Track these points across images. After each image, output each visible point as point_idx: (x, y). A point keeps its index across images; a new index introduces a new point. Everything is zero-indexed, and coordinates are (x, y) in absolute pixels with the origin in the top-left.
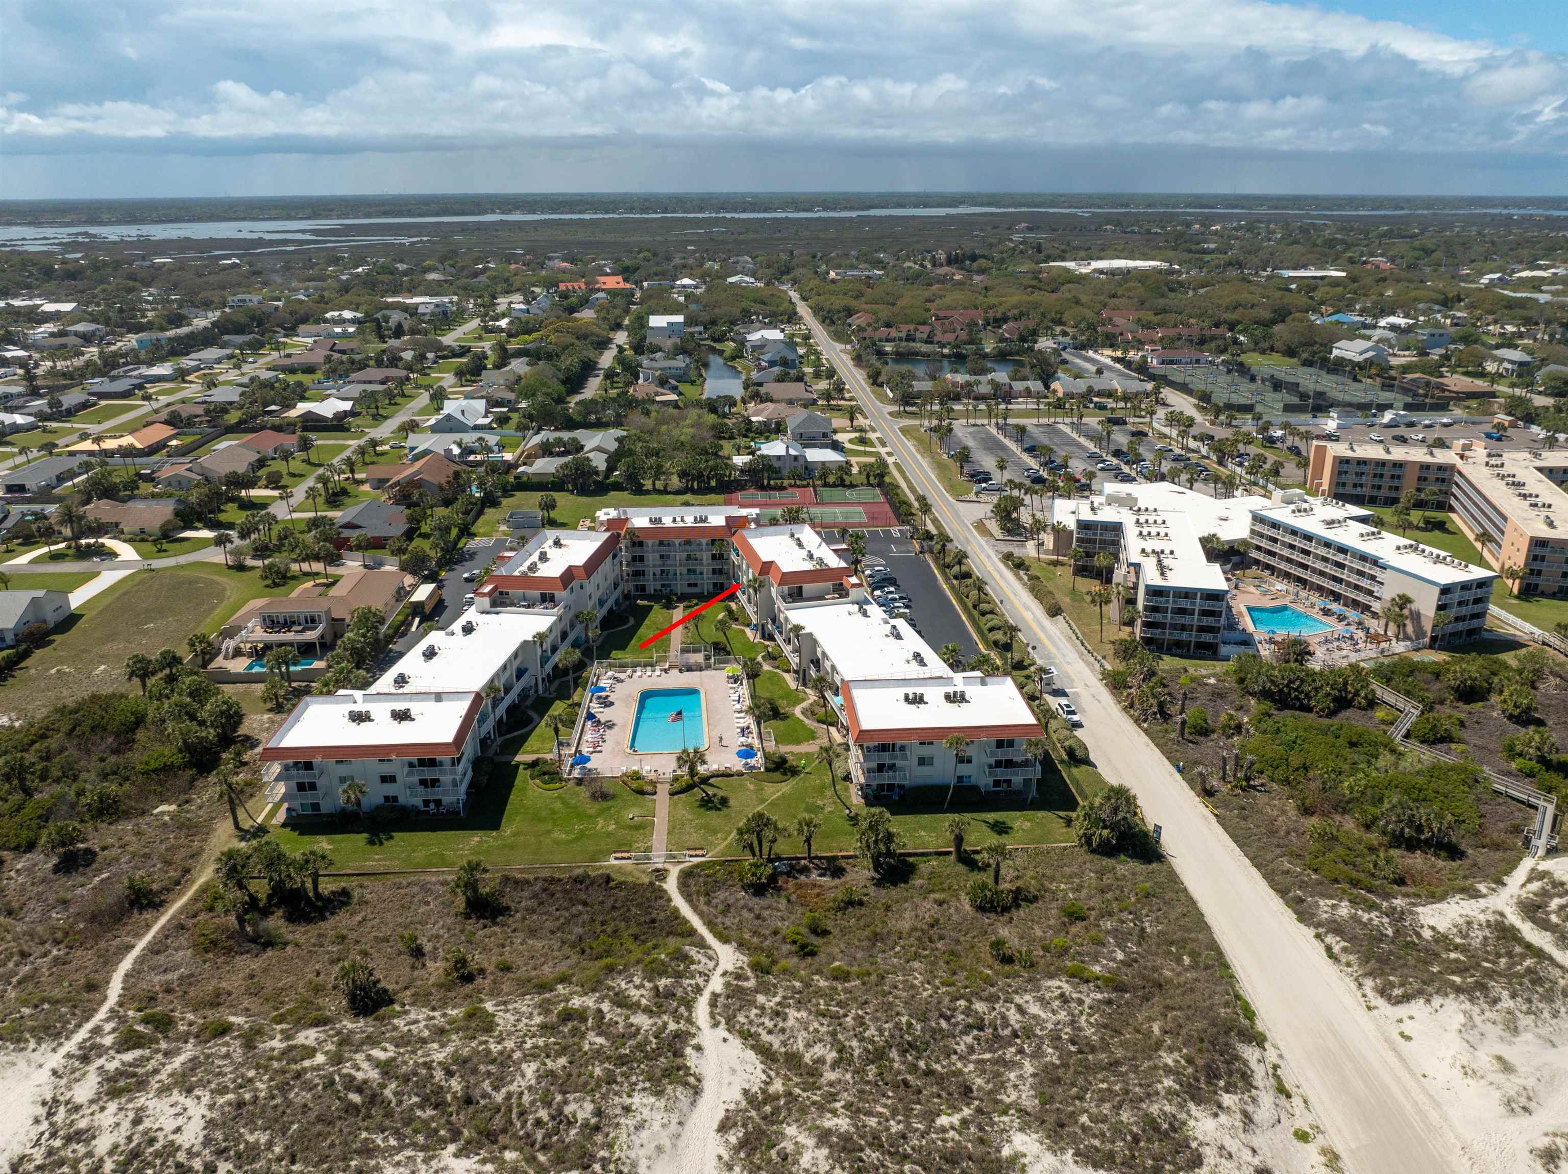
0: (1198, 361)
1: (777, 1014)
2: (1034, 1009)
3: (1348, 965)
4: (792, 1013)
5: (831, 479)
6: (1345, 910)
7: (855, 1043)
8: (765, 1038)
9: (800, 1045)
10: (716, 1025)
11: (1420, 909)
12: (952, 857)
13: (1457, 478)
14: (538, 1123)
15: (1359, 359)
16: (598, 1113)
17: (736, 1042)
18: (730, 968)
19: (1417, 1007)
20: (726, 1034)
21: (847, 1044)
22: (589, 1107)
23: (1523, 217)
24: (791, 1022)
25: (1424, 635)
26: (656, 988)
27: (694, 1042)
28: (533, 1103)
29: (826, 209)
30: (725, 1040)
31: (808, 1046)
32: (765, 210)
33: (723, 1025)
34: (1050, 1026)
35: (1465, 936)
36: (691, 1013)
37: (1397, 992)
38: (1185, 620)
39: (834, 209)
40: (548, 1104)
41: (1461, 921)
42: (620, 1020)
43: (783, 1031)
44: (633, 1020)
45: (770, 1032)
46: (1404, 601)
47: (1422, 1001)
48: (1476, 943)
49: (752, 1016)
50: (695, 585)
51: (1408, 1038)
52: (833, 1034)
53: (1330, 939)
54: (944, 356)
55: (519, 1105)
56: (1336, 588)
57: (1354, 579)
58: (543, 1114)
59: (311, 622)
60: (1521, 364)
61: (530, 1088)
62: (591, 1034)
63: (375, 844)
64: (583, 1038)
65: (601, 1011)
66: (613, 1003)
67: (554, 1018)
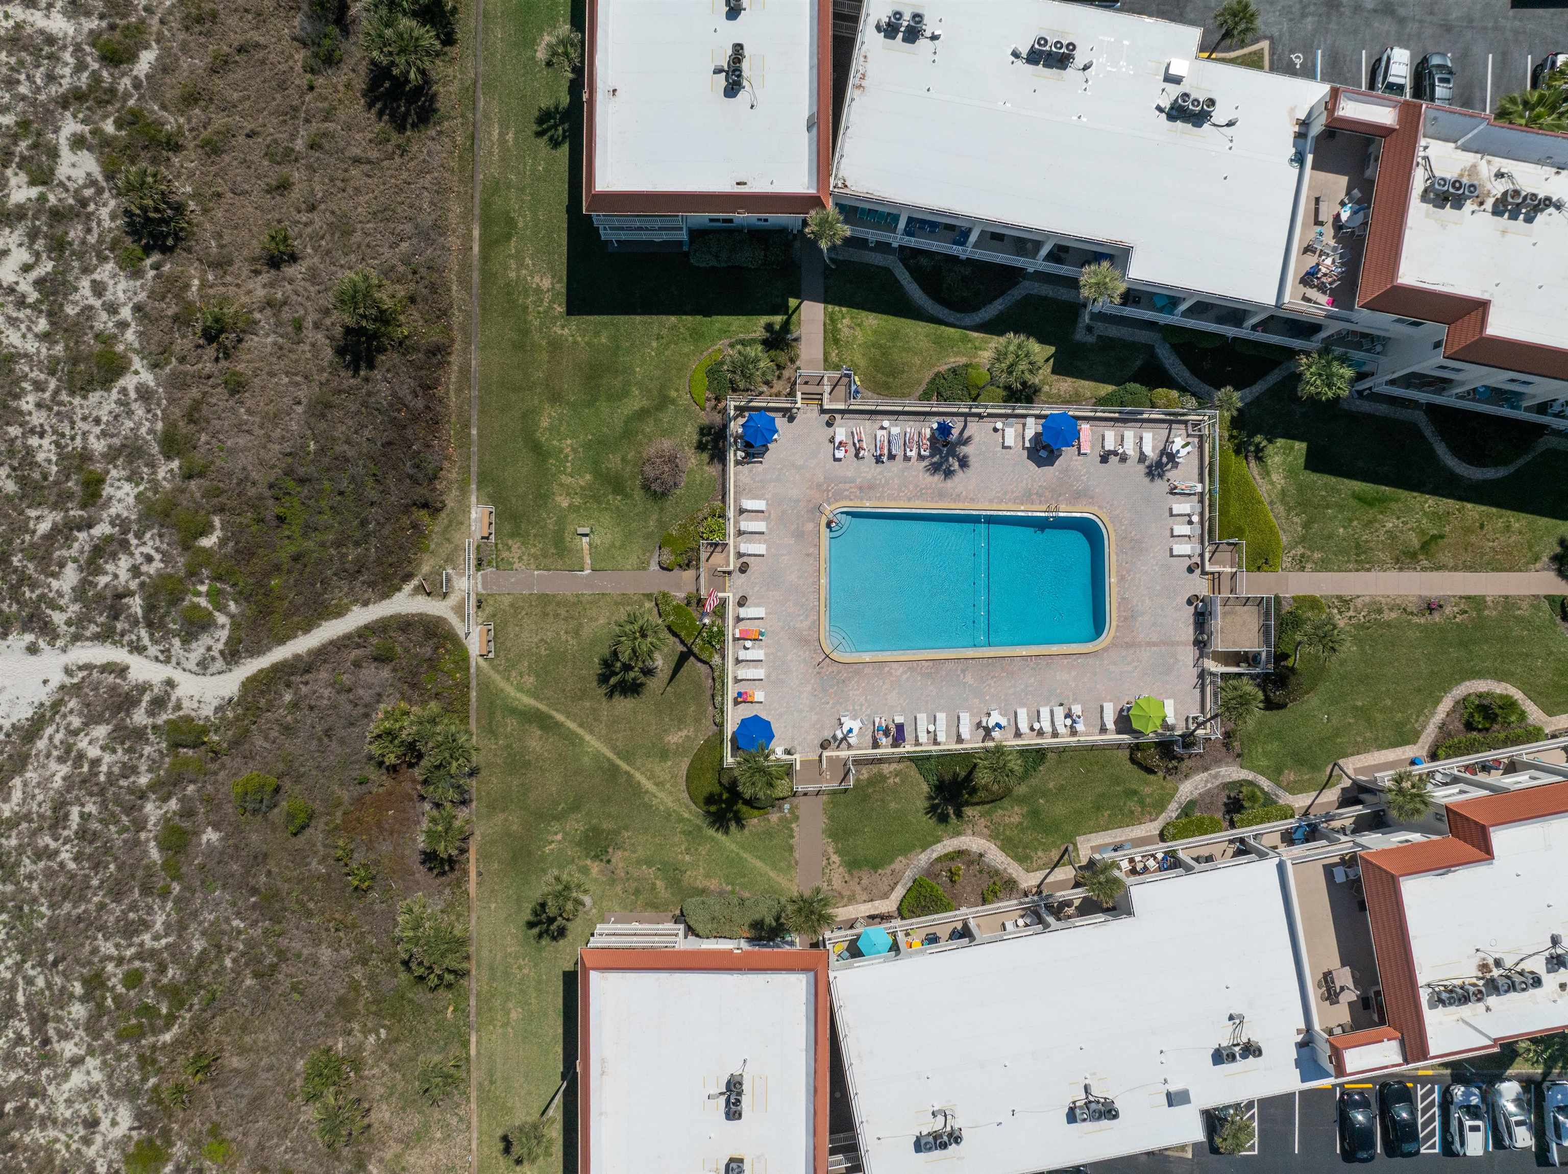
1: (68, 751)
2: (77, 1079)
4: (64, 770)
7: (14, 842)
8: (47, 733)
9: (29, 775)
10: (68, 672)
17: (43, 695)
18: (179, 692)
20: (54, 684)
21: (14, 833)
24: (53, 765)
26: (131, 594)
27: (42, 643)
30: (45, 682)
31: (25, 785)
33: (68, 681)
34: (51, 1090)
36: (91, 639)
42: (74, 552)
43: (48, 756)
44: (70, 568)
49: (70, 718)
52: (27, 817)
62: (57, 516)
63: (540, 121)
64: (55, 507)
65: (90, 526)
66: (108, 539)
67: (99, 467)
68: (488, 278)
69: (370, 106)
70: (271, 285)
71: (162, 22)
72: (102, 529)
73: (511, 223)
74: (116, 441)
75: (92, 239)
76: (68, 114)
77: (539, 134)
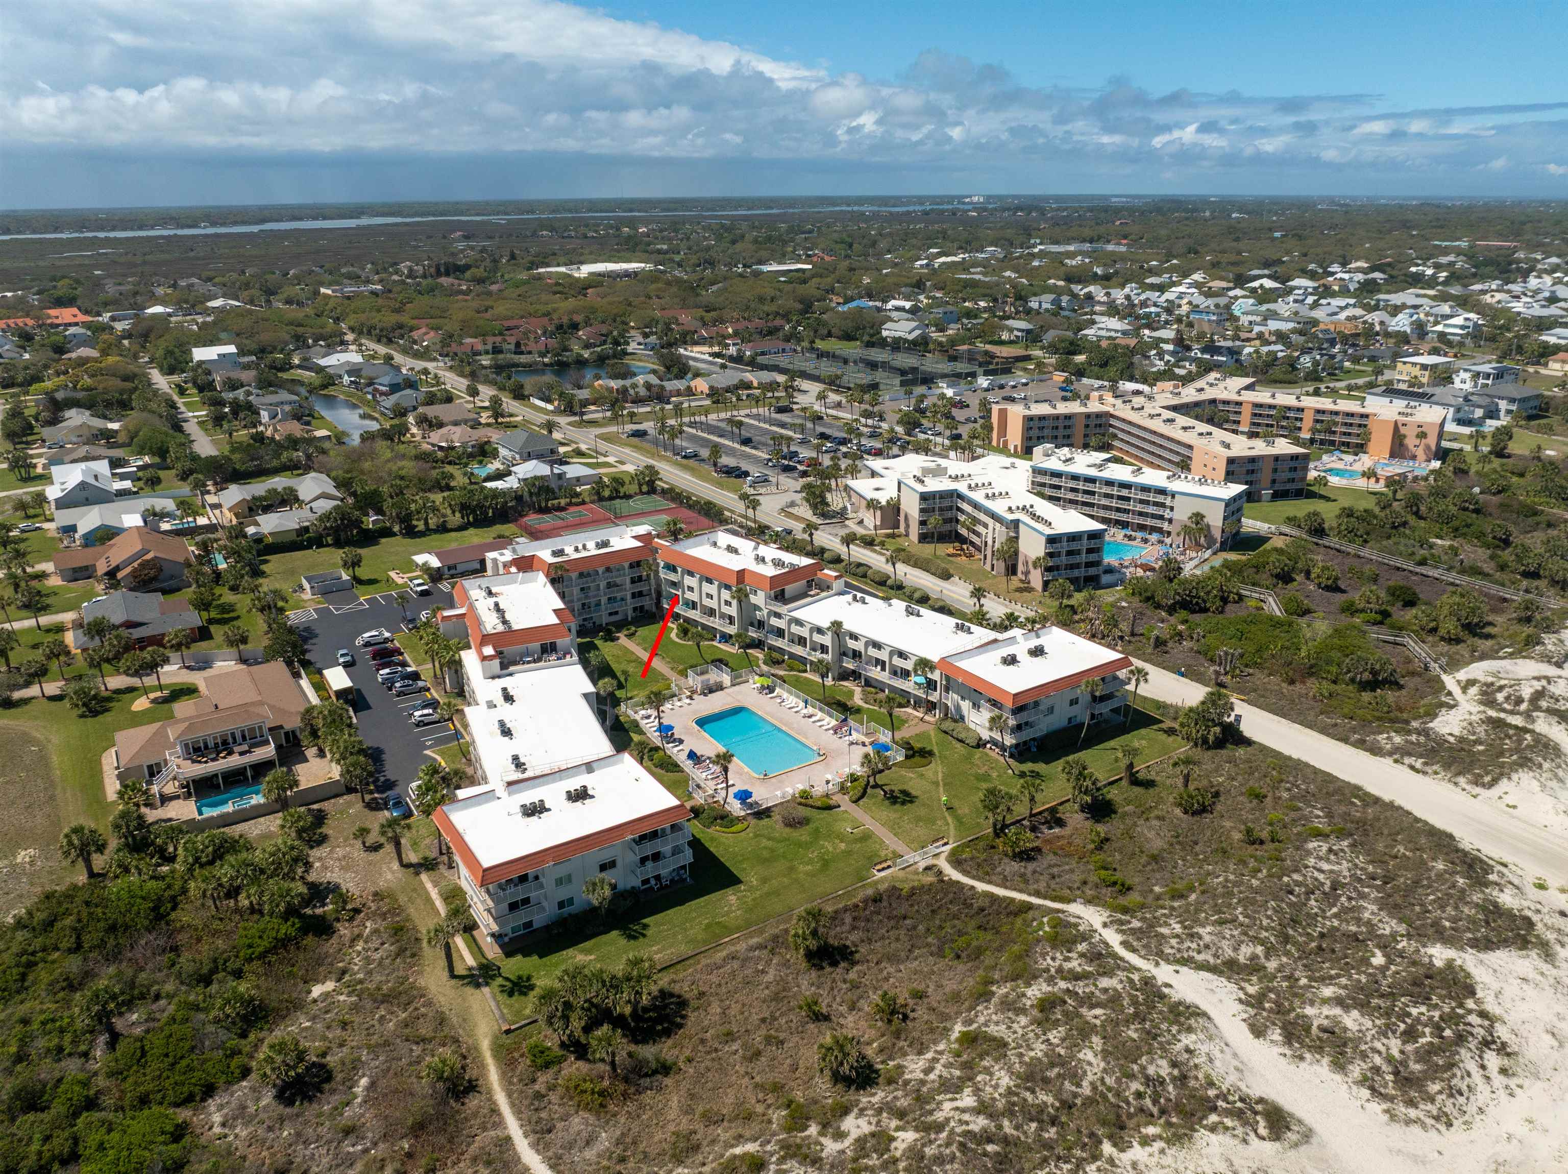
0: (784, 350)
3: (1436, 773)
5: (607, 493)
6: (1398, 739)
7: (1264, 934)
8: (1200, 958)
9: (1229, 953)
10: (1156, 964)
11: (1431, 725)
12: (1124, 783)
13: (1113, 422)
14: (1139, 1095)
15: (911, 337)
16: (1174, 1064)
17: (1186, 970)
18: (1101, 919)
19: (1504, 784)
20: (1172, 968)
21: (1260, 936)
22: (1164, 1063)
23: (874, 213)
24: (1207, 938)
25: (1215, 542)
27: (1160, 983)
28: (1118, 1080)
29: (214, 224)
30: (1177, 972)
31: (1236, 949)
32: (141, 228)
33: (1160, 962)
34: (1346, 874)
35: (1474, 734)
36: (1127, 963)
37: (1487, 779)
38: (1076, 559)
39: (223, 224)
40: (1132, 1076)
41: (1465, 724)
42: (1092, 990)
43: (1207, 947)
44: (1102, 986)
45: (1199, 952)
46: (1198, 517)
47: (1505, 780)
48: (1483, 735)
50: (616, 613)
51: (1514, 807)
52: (1244, 933)
53: (1407, 760)
54: (546, 365)
55: (1110, 1089)
56: (1124, 517)
57: (1139, 508)
58: (1135, 1086)
59: (252, 738)
60: (1028, 332)
61: (1105, 1071)
62: (1084, 1011)
63: (635, 938)
64: (1081, 1016)
65: (1068, 990)
66: (1064, 979)
67: (1035, 1012)
68: (749, 924)
69: (680, 1026)
70: (842, 1015)
71: (704, 1164)
72: (1063, 985)
73: (708, 926)
74: (1010, 1014)
75: (899, 1093)
76: (824, 1155)
77: (644, 936)
